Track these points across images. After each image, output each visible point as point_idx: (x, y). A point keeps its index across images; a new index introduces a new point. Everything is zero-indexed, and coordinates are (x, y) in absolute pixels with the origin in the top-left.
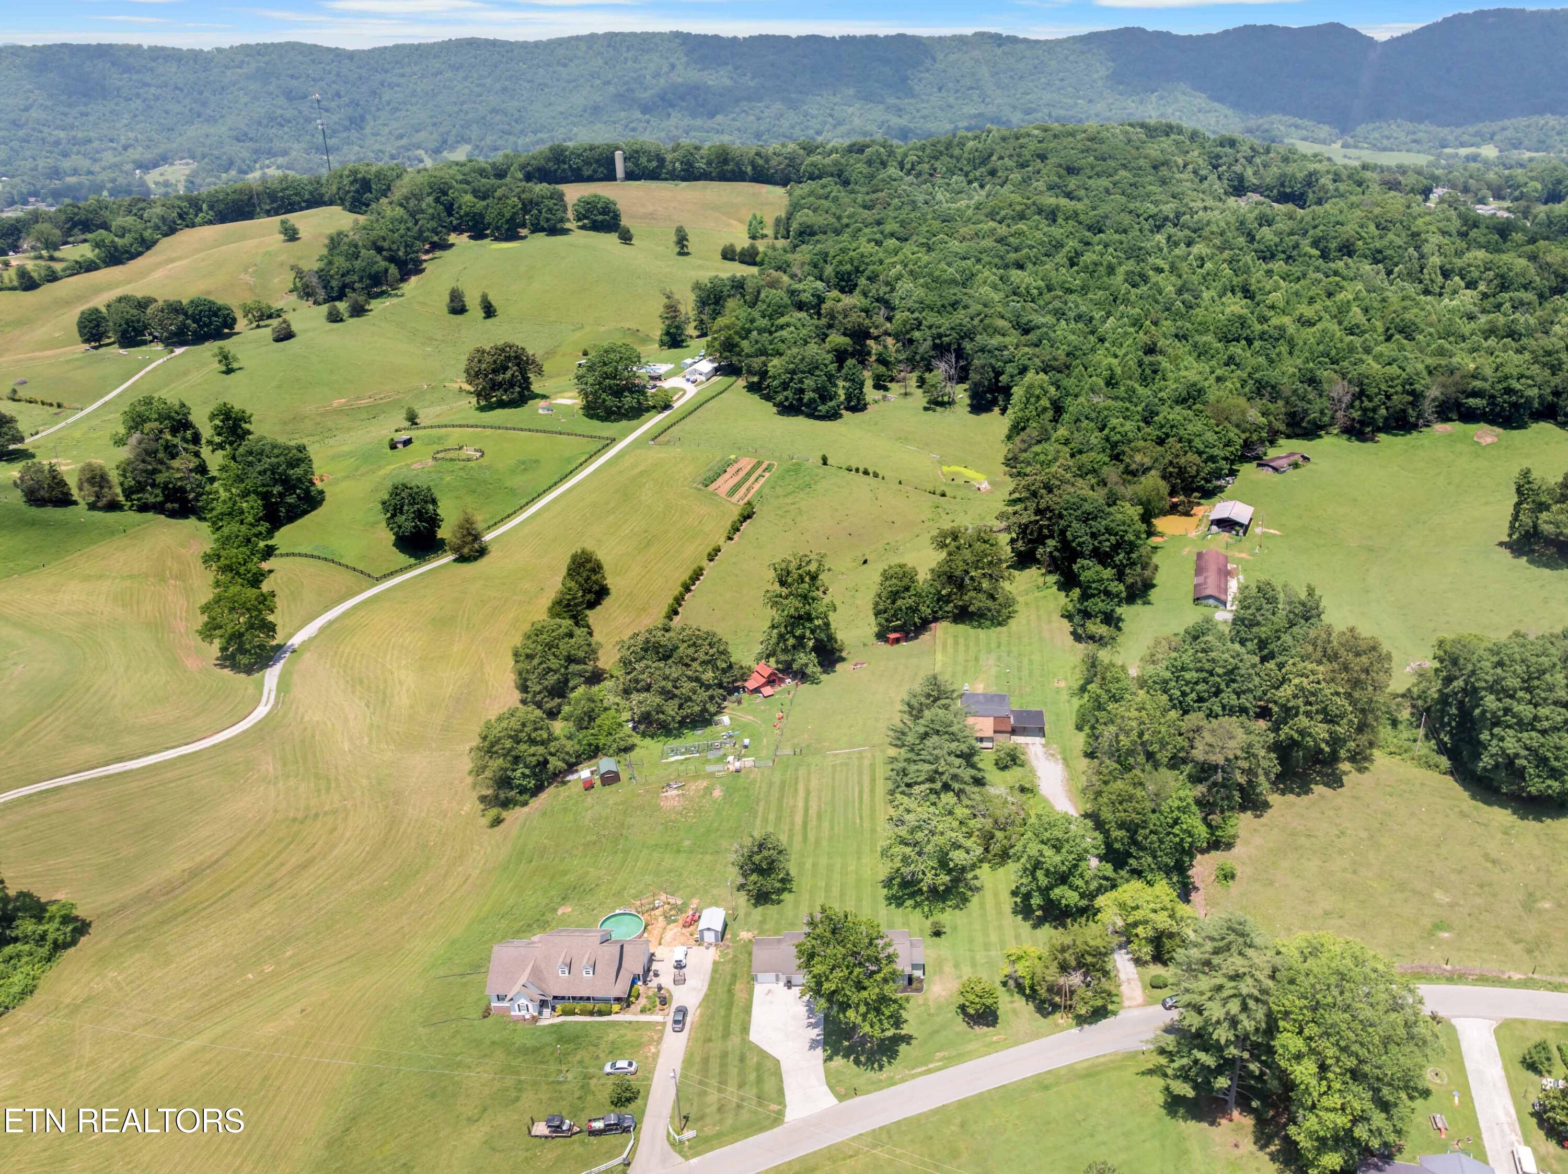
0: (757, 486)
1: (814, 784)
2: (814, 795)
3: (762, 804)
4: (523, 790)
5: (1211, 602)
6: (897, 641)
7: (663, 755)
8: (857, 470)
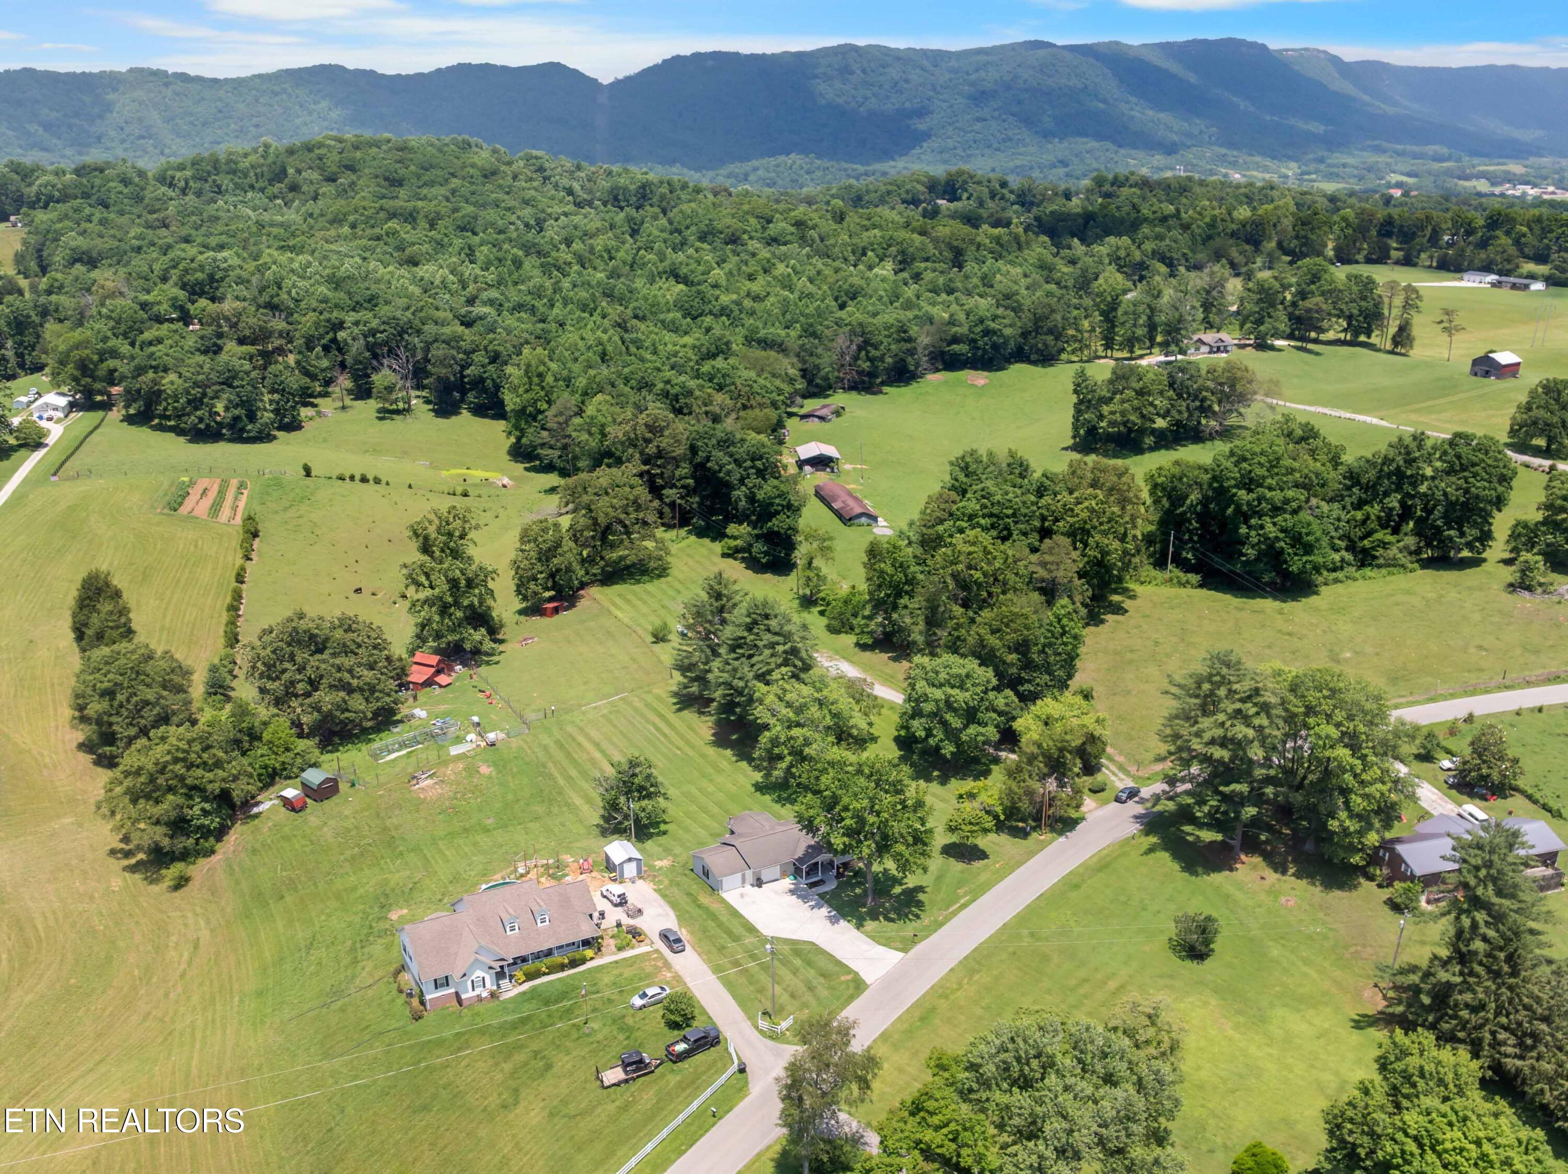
0: (242, 504)
1: (594, 734)
2: (605, 745)
3: (550, 765)
4: (206, 832)
5: (864, 520)
6: (556, 611)
7: (375, 756)
8: (352, 478)
